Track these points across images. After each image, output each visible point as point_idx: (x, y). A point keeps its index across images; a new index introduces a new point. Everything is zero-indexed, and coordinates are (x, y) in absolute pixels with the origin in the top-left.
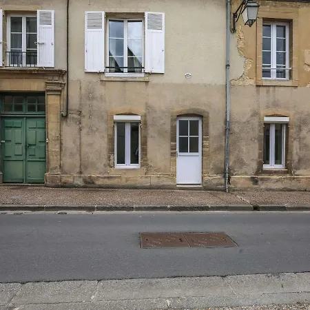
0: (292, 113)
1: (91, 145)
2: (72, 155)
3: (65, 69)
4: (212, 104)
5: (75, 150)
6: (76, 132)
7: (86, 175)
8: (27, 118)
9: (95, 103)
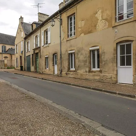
0: (75, 48)
1: (43, 63)
5: (41, 65)
6: (41, 61)
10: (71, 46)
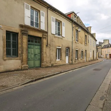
1: (52, 54)
2: (48, 57)
3: (47, 31)
4: (70, 46)
5: (49, 56)
6: (49, 50)
7: (51, 63)
8: (35, 45)
9: (53, 43)
10: (77, 46)
